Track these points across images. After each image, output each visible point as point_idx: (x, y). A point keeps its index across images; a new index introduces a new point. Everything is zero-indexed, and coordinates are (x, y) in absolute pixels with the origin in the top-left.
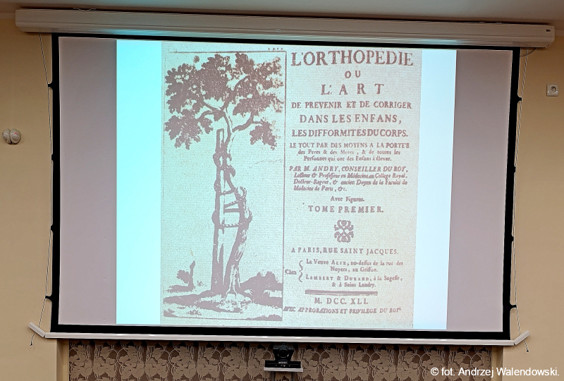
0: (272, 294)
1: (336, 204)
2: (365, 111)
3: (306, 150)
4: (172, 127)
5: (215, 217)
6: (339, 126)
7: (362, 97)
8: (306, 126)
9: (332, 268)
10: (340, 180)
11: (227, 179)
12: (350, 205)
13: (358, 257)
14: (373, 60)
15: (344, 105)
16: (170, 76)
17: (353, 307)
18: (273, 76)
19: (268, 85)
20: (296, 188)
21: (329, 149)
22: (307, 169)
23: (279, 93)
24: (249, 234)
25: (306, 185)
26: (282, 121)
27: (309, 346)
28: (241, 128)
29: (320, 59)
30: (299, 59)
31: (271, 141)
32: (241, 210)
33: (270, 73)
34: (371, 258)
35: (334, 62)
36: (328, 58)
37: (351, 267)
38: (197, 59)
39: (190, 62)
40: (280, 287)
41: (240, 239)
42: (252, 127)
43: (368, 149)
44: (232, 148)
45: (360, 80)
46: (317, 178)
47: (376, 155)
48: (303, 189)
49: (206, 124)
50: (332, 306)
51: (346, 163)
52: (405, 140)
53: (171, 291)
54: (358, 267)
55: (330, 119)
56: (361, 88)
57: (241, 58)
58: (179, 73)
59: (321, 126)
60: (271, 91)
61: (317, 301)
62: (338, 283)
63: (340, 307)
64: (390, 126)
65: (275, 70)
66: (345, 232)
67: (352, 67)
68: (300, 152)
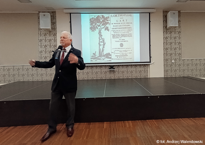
0: (110, 57)
1: (120, 40)
2: (124, 24)
3: (114, 31)
4: (91, 28)
5: (99, 43)
6: (120, 27)
7: (124, 22)
8: (114, 27)
9: (120, 52)
10: (120, 36)
11: (101, 37)
12: (122, 41)
13: (124, 50)
14: (125, 16)
15: (121, 23)
16: (90, 20)
17: (124, 58)
18: (108, 19)
19: (107, 20)
20: (113, 38)
21: (118, 31)
22: (115, 34)
23: (109, 22)
24: (105, 46)
25: (115, 37)
26: (110, 27)
27: (116, 65)
28: (103, 28)
29: (116, 16)
30: (113, 16)
31: (108, 30)
32: (104, 42)
33: (108, 18)
34: (127, 50)
35: (119, 16)
36: (118, 16)
37: (123, 51)
38: (95, 17)
39: (94, 17)
40: (111, 55)
41: (104, 47)
42: (105, 28)
43: (125, 31)
44: (101, 31)
45: (123, 19)
46: (117, 36)
47: (126, 32)
48: (114, 38)
49: (97, 28)
50: (120, 58)
51: (121, 33)
52: (131, 29)
53: (92, 57)
54: (124, 51)
55: (118, 26)
56: (123, 20)
57: (103, 16)
58: (92, 19)
59: (117, 27)
60: (108, 21)
61: (117, 57)
62: (121, 54)
63: (121, 58)
64: (129, 27)
65: (109, 18)
66: (122, 45)
67: (122, 17)
68: (113, 32)
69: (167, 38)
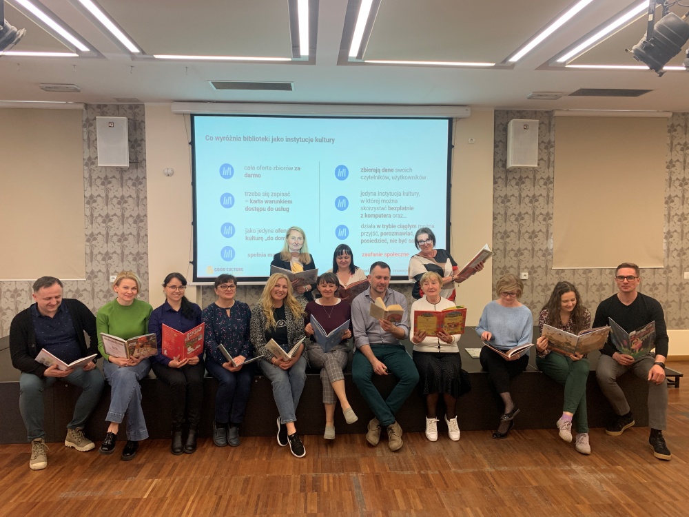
69: (506, 199)
